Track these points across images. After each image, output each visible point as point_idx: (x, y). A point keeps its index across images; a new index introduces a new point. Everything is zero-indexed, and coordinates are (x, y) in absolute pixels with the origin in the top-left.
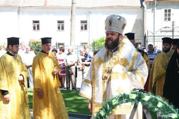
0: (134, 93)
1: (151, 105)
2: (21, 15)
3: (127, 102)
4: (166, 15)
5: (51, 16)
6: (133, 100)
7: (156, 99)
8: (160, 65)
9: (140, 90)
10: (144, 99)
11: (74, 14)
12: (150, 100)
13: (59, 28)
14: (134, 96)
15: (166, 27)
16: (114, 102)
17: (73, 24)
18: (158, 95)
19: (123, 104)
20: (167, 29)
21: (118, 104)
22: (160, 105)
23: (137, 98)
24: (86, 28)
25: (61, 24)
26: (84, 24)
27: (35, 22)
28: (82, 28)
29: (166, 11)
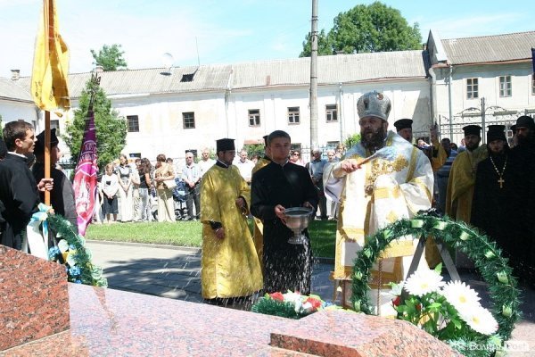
0: (420, 218)
1: (449, 237)
2: (230, 103)
3: (408, 233)
4: (469, 88)
5: (278, 100)
6: (419, 229)
7: (457, 227)
8: (462, 171)
9: (430, 213)
10: (436, 227)
11: (315, 94)
12: (448, 229)
13: (291, 119)
14: (420, 223)
15: (471, 109)
16: (387, 234)
17: (314, 111)
18: (461, 219)
19: (402, 238)
20: (473, 112)
21: (394, 238)
22: (464, 236)
23: (424, 226)
24: (335, 118)
25: (294, 113)
26: (331, 111)
27: (252, 112)
28: (329, 117)
29: (469, 81)
